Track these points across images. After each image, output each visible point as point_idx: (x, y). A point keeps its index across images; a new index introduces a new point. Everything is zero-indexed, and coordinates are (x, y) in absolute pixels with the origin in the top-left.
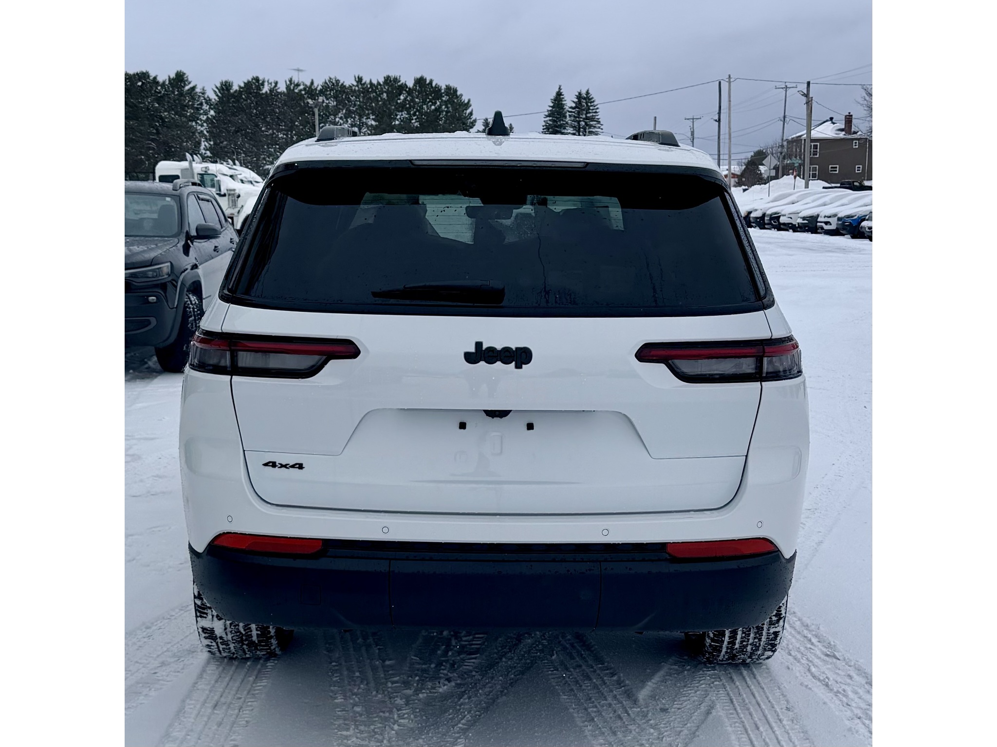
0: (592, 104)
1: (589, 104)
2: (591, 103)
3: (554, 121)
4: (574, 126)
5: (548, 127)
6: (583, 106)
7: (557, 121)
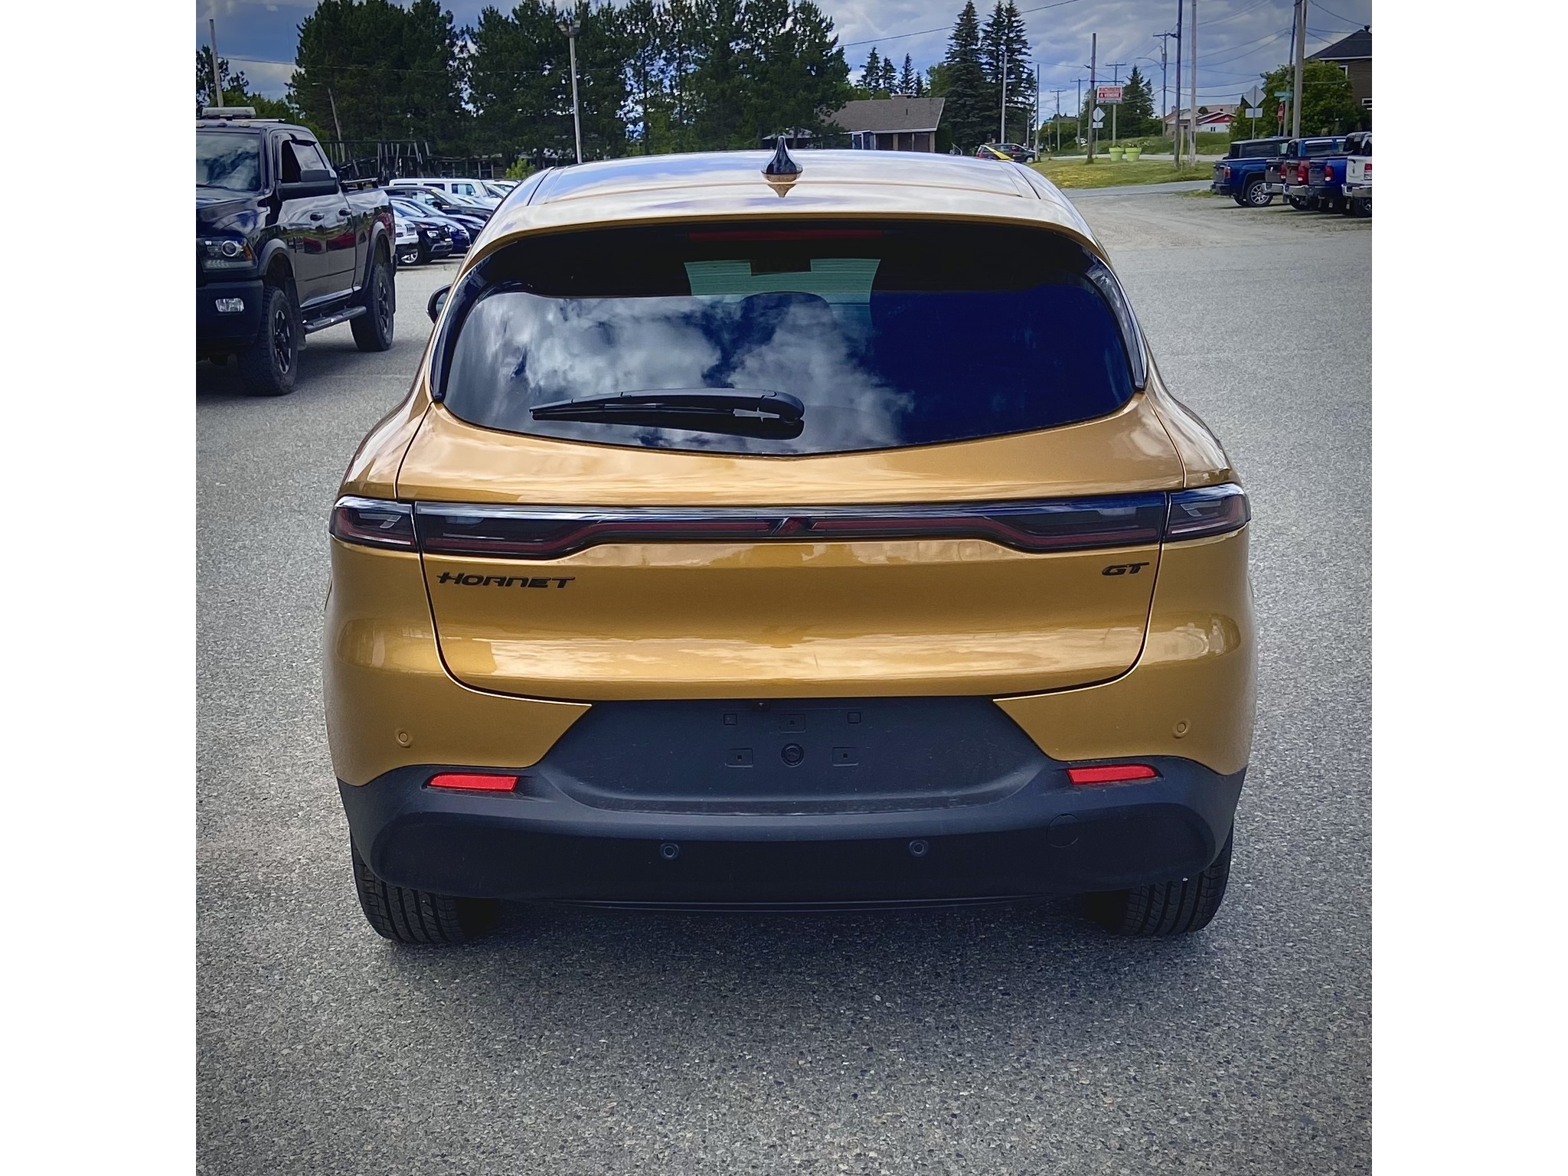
0: (1017, 18)
1: (1013, 19)
2: (1016, 16)
3: (961, 46)
4: (990, 53)
5: (953, 55)
6: (1004, 21)
7: (965, 46)
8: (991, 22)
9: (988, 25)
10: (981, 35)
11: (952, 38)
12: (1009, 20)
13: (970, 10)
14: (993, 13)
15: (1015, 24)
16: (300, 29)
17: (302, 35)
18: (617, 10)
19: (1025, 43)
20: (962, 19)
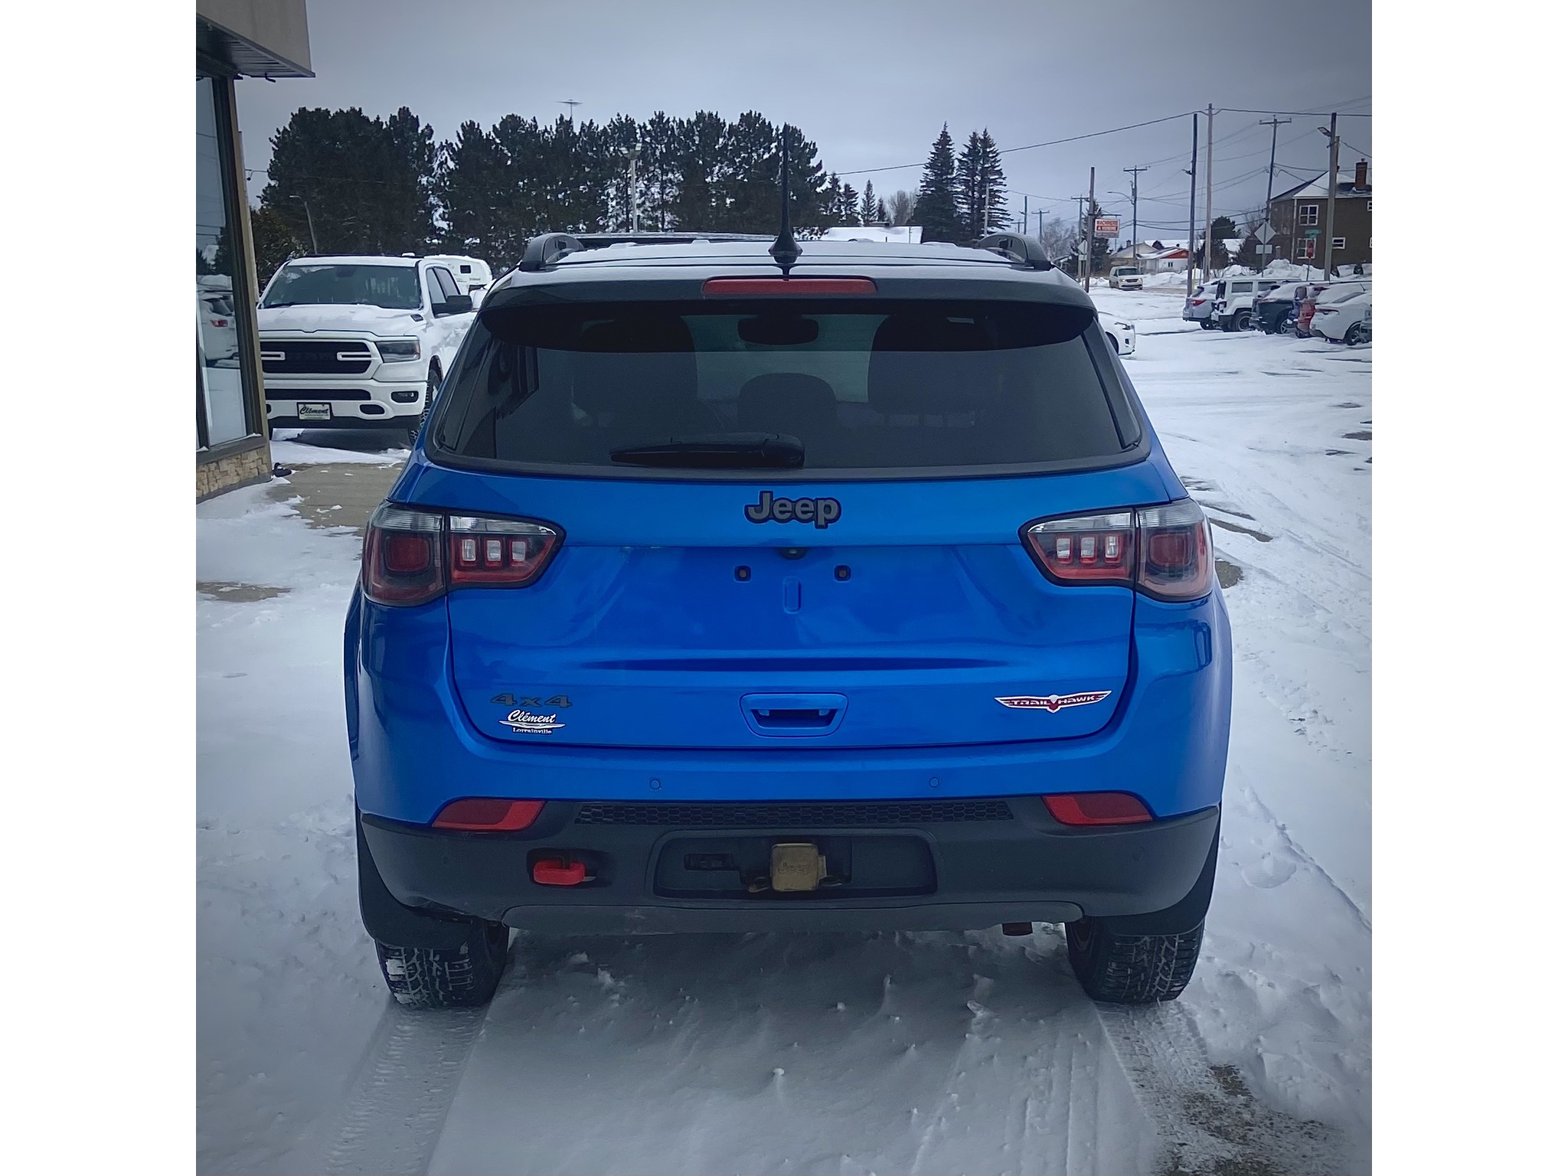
0: (991, 149)
1: (987, 149)
2: (989, 147)
3: (936, 174)
4: (966, 183)
5: (929, 184)
6: (980, 152)
7: (942, 176)
8: (966, 151)
9: (964, 155)
10: (956, 163)
11: (927, 168)
12: (984, 152)
13: (945, 139)
14: (969, 143)
15: (991, 155)
16: (274, 143)
17: (277, 149)
18: (601, 128)
19: (1000, 173)
20: (937, 150)
